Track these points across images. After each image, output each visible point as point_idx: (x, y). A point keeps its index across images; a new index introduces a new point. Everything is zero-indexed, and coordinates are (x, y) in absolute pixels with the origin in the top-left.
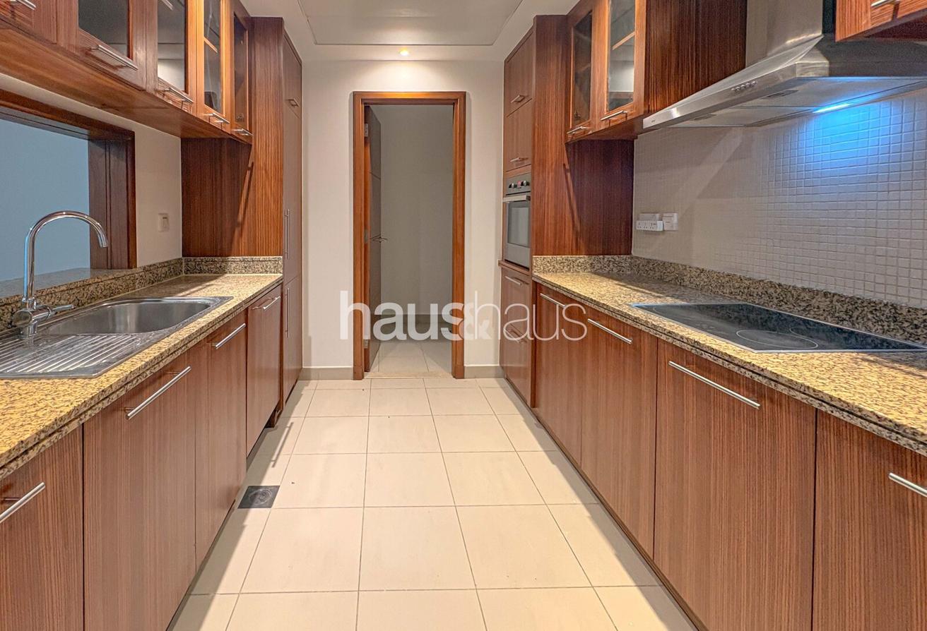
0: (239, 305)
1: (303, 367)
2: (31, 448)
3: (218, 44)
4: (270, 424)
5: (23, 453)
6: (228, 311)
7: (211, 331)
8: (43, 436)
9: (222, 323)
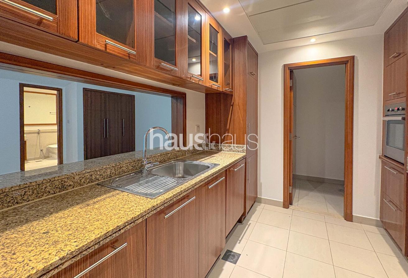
0: (222, 168)
1: (258, 196)
2: (122, 229)
3: (216, 53)
4: (240, 221)
5: (118, 231)
6: (216, 172)
7: (206, 181)
8: (127, 224)
9: (212, 177)
